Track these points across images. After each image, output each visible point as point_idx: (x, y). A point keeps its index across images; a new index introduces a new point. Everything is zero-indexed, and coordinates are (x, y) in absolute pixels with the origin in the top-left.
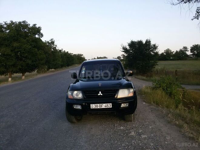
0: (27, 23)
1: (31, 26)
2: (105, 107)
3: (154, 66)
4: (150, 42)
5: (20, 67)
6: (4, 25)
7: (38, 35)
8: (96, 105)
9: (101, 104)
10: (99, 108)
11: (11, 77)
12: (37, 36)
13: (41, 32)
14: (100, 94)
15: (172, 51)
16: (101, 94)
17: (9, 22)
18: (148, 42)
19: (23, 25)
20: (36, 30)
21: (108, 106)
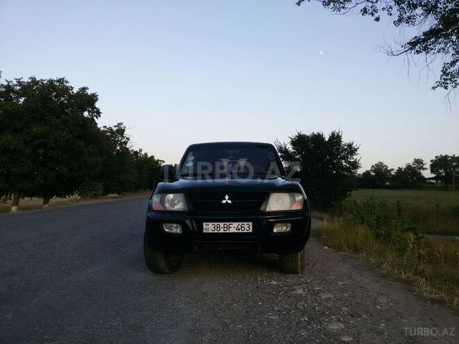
0: (68, 84)
1: (75, 91)
2: (238, 231)
3: (349, 193)
4: (339, 137)
5: (42, 181)
6: (16, 85)
7: (89, 112)
8: (216, 224)
9: (228, 224)
10: (222, 231)
11: (16, 203)
12: (86, 114)
13: (97, 105)
14: (227, 200)
15: (389, 169)
16: (229, 202)
17: (26, 79)
18: (336, 138)
19: (58, 87)
20: (87, 101)
21: (243, 229)
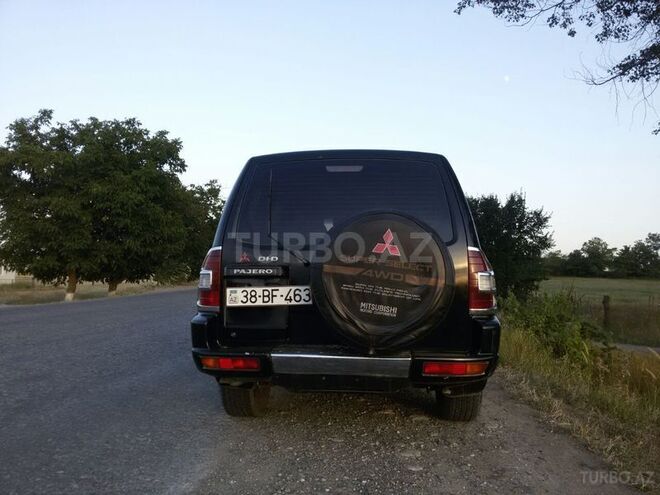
0: (141, 127)
1: (152, 135)
4: (521, 201)
5: (105, 261)
6: (72, 129)
7: (171, 164)
11: (72, 289)
12: (166, 168)
13: (181, 155)
15: (609, 247)
17: (84, 121)
18: (516, 204)
19: (128, 132)
20: (166, 149)
